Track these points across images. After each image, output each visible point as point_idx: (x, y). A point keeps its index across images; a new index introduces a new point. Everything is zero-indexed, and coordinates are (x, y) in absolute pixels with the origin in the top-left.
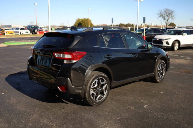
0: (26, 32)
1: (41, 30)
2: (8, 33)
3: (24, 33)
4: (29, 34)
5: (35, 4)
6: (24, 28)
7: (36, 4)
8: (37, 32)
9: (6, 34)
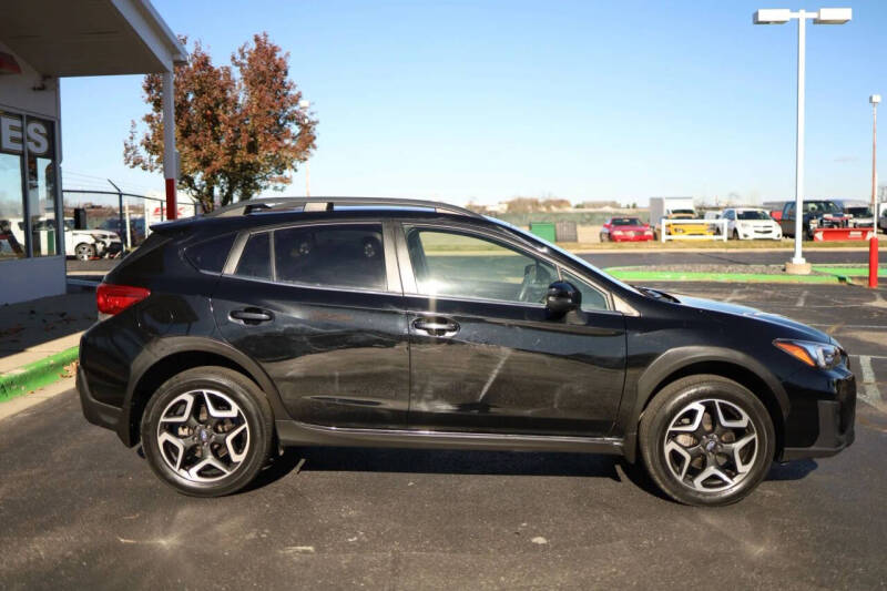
0: (762, 229)
1: (837, 224)
2: (684, 232)
3: (752, 236)
4: (776, 238)
5: (871, 98)
6: (759, 210)
7: (876, 98)
8: (817, 232)
9: (664, 237)
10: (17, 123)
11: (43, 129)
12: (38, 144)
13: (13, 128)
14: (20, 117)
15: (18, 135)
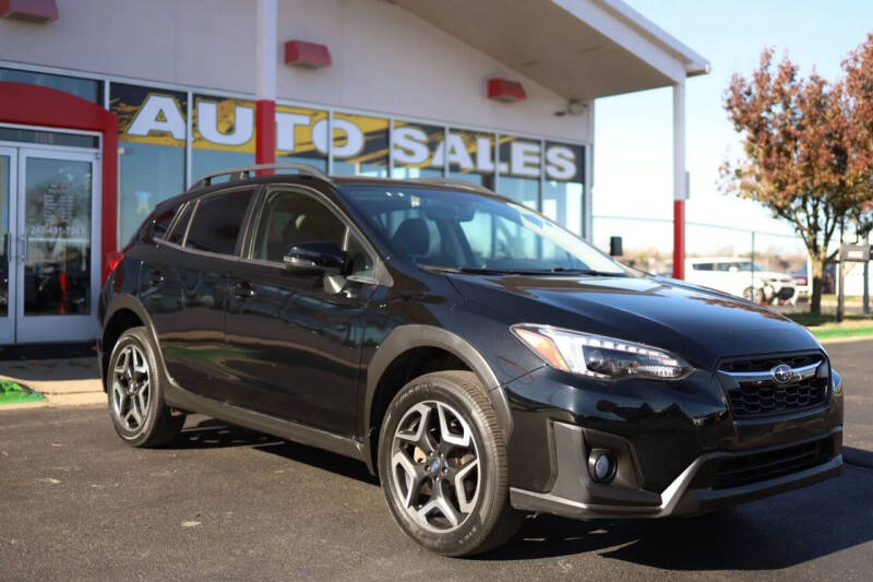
10: (535, 148)
11: (569, 154)
12: (561, 169)
13: (527, 153)
14: (538, 142)
15: (535, 160)
